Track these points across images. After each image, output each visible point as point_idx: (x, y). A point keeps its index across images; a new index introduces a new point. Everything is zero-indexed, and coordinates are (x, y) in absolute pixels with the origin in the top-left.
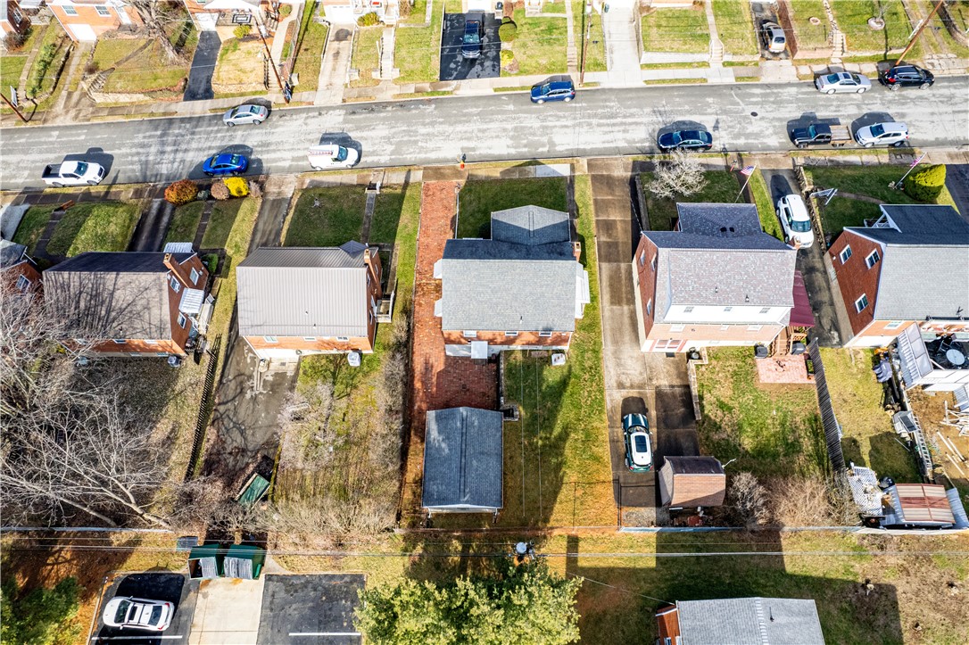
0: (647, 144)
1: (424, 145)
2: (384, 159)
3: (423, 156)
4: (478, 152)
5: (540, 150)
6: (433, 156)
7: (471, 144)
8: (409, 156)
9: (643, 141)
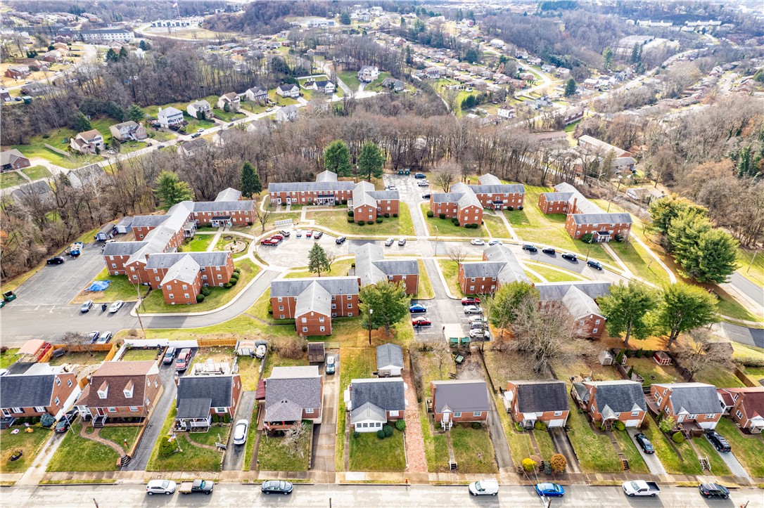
0: (298, 491)
1: (433, 500)
2: (454, 491)
3: (432, 492)
4: (399, 492)
5: (362, 491)
6: (425, 492)
7: (403, 498)
8: (440, 492)
9: (300, 494)
